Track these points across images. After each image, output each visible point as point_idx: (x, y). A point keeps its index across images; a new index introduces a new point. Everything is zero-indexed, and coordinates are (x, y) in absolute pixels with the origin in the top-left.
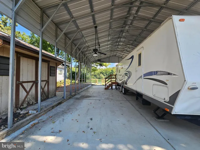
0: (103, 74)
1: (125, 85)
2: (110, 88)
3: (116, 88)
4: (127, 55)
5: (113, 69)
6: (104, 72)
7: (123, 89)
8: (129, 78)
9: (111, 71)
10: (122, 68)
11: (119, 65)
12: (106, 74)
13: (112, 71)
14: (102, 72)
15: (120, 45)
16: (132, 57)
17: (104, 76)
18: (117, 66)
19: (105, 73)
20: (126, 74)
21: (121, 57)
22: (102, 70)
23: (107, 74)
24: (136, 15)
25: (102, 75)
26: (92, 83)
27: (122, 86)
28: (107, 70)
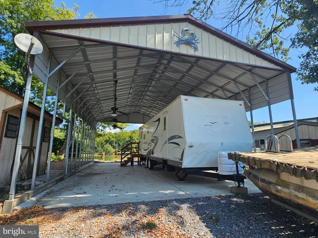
0: (110, 144)
1: (152, 155)
2: (130, 164)
3: (139, 165)
4: (155, 115)
5: (134, 135)
6: (115, 140)
7: (149, 163)
8: (156, 145)
9: (128, 139)
10: (148, 132)
11: (144, 127)
12: (117, 145)
13: (130, 137)
14: (108, 140)
15: (148, 95)
16: (159, 120)
17: (114, 148)
18: (140, 128)
19: (116, 143)
20: (152, 140)
21: (147, 115)
22: (108, 135)
23: (119, 145)
24: (162, 75)
25: (109, 147)
26: (95, 160)
27: (147, 158)
28: (119, 136)
